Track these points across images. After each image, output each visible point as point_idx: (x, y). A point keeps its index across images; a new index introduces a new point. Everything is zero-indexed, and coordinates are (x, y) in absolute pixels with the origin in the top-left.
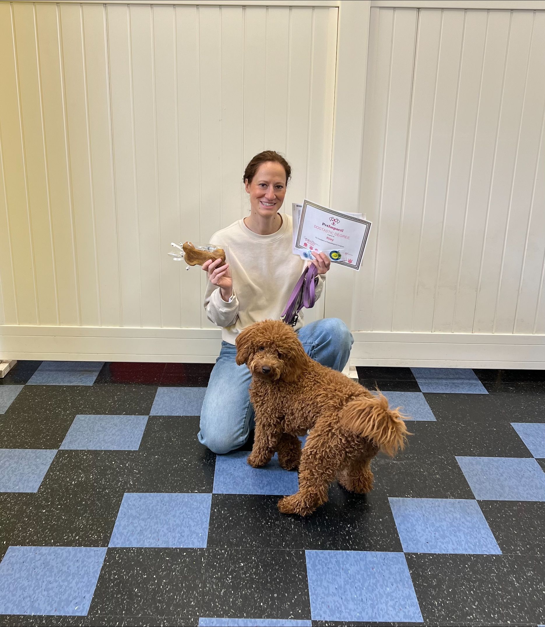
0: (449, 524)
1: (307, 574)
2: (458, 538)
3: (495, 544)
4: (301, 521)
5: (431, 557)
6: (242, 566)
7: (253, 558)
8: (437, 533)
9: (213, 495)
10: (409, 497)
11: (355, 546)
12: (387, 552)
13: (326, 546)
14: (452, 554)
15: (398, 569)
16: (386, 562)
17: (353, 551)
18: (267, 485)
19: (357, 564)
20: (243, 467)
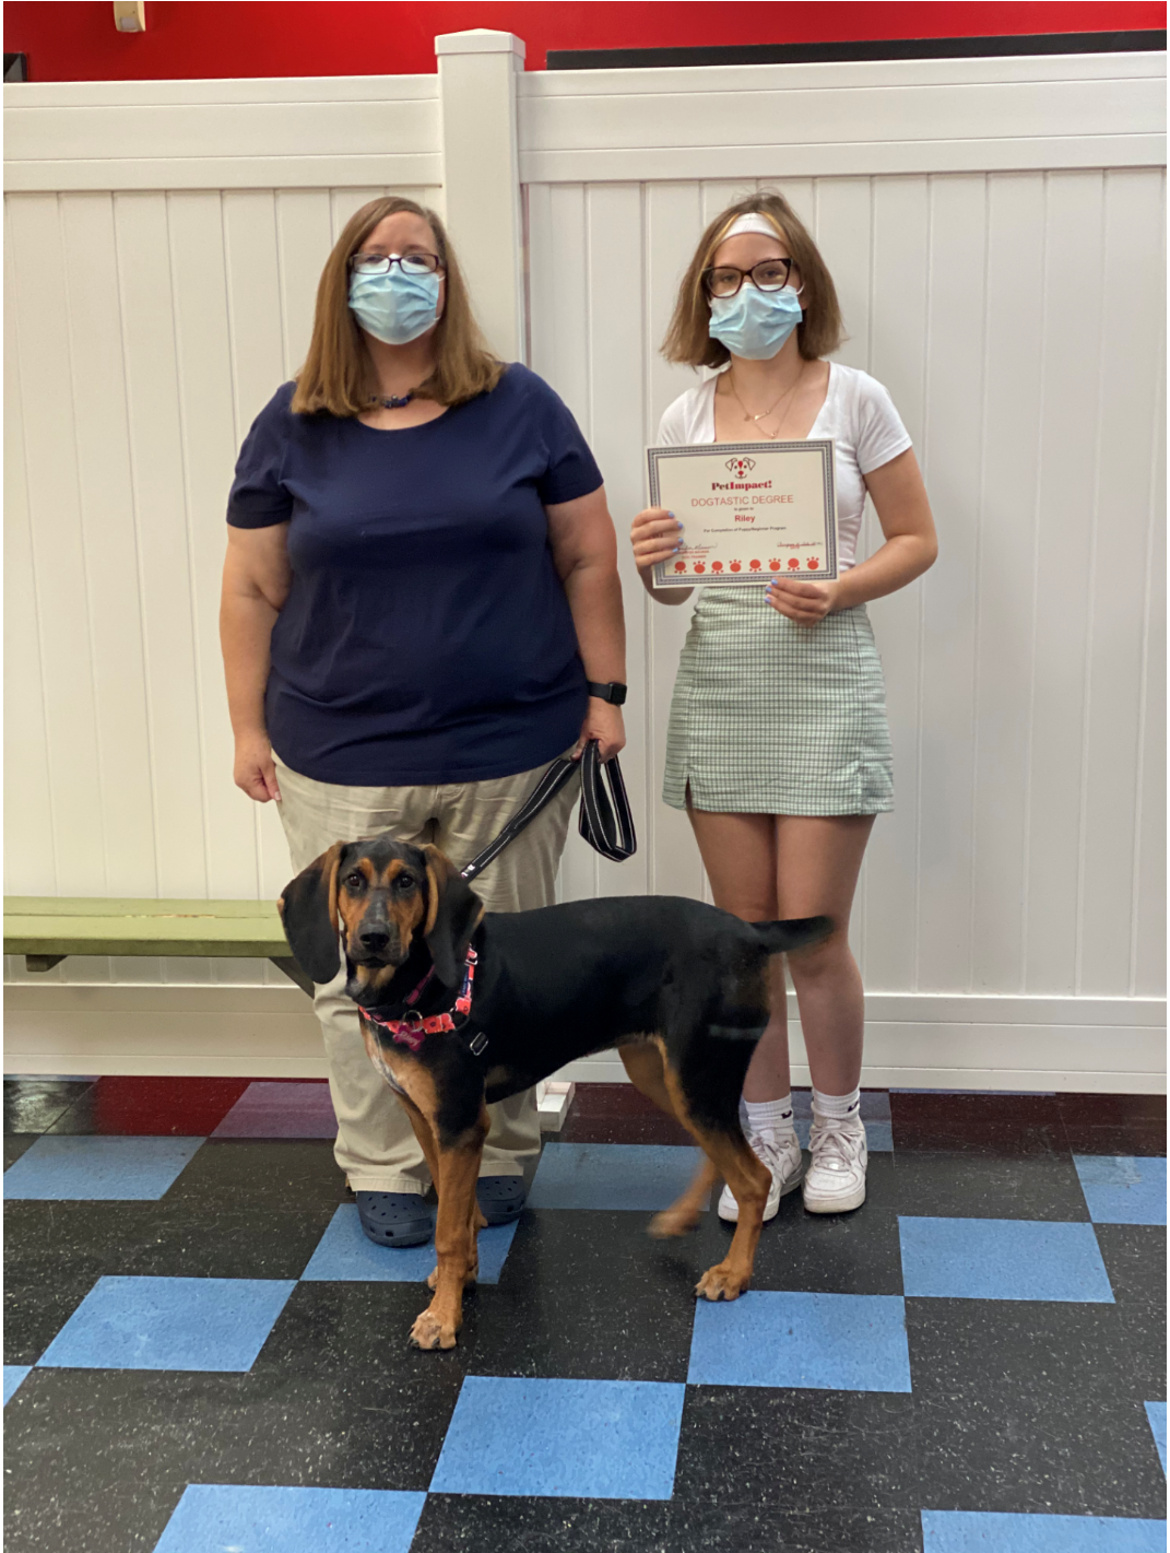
0: (580, 1433)
1: (163, 1534)
2: (583, 1464)
3: (668, 1479)
4: (215, 1427)
5: (489, 1503)
6: (15, 1516)
7: (53, 1499)
8: (537, 1454)
9: (36, 1369)
10: (518, 1376)
11: (315, 1477)
12: (384, 1492)
13: (247, 1475)
14: (545, 1498)
15: (391, 1527)
16: (372, 1510)
17: (303, 1489)
18: (181, 1349)
19: (295, 1517)
20: (145, 1313)
